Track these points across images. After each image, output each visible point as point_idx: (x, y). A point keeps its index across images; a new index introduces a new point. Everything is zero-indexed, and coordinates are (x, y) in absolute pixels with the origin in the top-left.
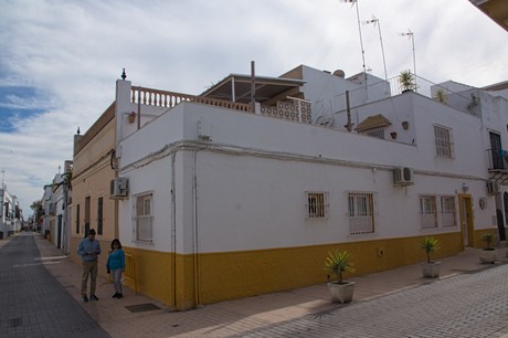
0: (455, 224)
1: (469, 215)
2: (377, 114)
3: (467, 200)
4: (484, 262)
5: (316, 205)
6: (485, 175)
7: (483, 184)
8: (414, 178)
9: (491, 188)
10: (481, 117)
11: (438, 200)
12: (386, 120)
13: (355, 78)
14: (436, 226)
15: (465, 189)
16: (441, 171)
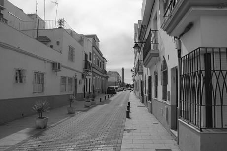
0: (71, 90)
1: (76, 87)
2: (45, 35)
3: (76, 80)
4: (86, 107)
5: (19, 75)
6: (82, 71)
7: (81, 74)
8: (61, 68)
9: (83, 76)
10: (83, 46)
11: (67, 79)
12: (49, 39)
13: (30, 15)
14: (65, 90)
15: (76, 75)
16: (69, 66)
